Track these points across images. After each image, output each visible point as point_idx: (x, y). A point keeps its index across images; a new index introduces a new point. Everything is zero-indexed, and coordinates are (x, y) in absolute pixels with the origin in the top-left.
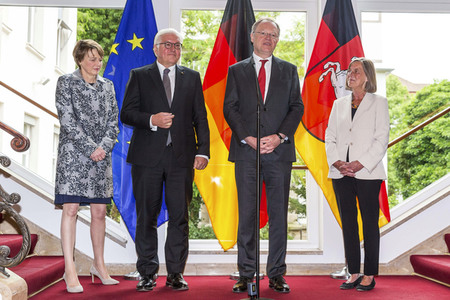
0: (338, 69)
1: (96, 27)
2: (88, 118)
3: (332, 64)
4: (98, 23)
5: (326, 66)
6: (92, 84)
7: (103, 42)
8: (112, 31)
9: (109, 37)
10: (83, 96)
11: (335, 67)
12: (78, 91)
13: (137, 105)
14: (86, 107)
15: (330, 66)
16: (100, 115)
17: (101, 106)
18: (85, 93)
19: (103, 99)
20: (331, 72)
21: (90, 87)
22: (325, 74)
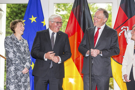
0: (128, 30)
1: (15, 10)
2: (20, 55)
3: (125, 27)
4: (16, 8)
5: (122, 28)
6: (20, 40)
7: (18, 16)
8: (22, 11)
9: (21, 14)
10: (17, 45)
11: (126, 29)
12: (15, 43)
13: (39, 48)
14: (19, 50)
15: (124, 28)
16: (25, 54)
17: (25, 50)
18: (18, 44)
19: (25, 47)
20: (124, 31)
21: (20, 41)
22: (122, 32)
